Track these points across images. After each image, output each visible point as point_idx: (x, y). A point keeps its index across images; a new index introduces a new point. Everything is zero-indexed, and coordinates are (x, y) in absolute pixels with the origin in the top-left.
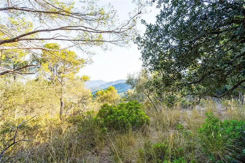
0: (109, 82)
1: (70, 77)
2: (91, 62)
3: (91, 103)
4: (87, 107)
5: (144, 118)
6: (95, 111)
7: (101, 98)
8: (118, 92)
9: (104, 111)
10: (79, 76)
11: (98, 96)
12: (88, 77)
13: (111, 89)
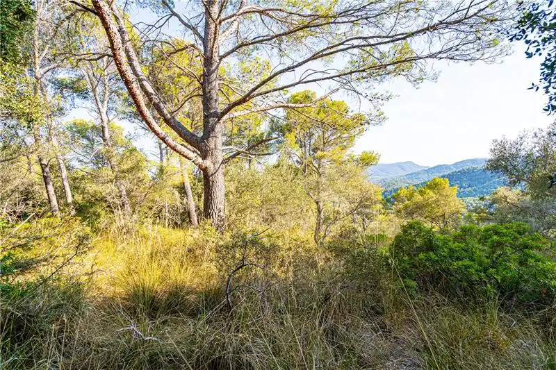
1: (335, 157)
2: (381, 118)
3: (382, 217)
4: (372, 225)
7: (406, 207)
8: (459, 195)
9: (409, 240)
10: (354, 154)
11: (398, 201)
12: (374, 155)
13: (436, 185)
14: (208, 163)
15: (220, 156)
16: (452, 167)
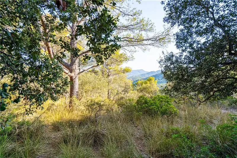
0: (149, 72)
1: (116, 69)
2: (133, 58)
3: (131, 91)
4: (128, 95)
5: (172, 110)
6: (134, 99)
7: (140, 89)
8: (158, 83)
9: (141, 101)
10: (122, 68)
11: (138, 85)
12: (129, 69)
13: (150, 79)
14: (73, 74)
15: (77, 71)
16: (156, 72)
